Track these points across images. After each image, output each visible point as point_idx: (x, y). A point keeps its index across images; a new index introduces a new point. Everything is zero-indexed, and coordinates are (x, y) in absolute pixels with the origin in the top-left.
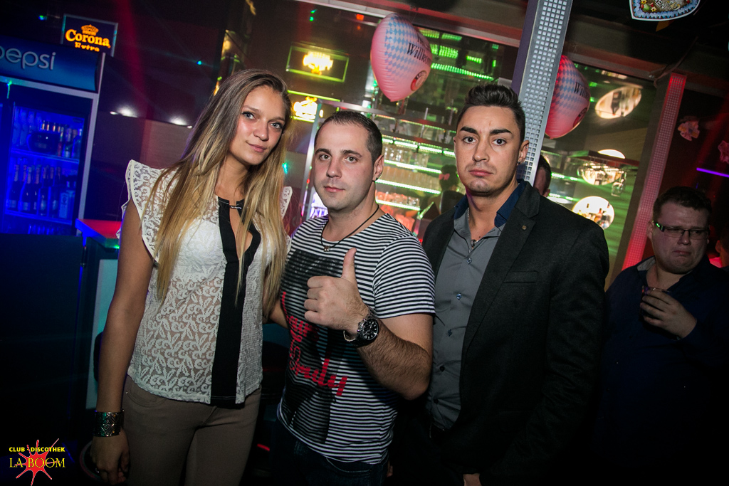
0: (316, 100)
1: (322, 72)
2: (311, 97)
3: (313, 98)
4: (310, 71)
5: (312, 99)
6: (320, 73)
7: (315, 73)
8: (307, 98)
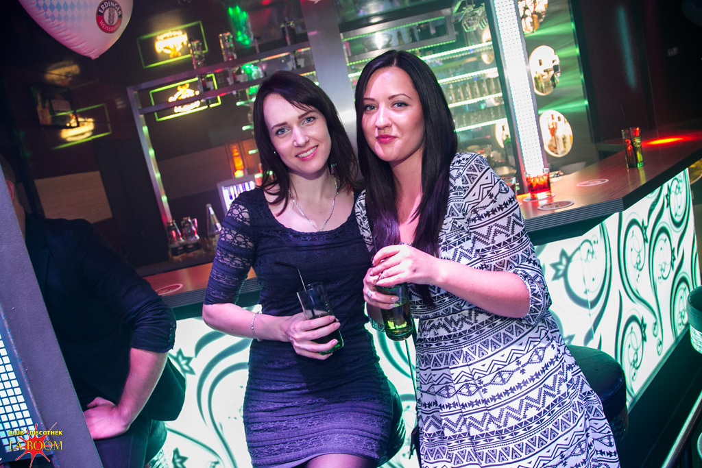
0: (188, 85)
1: (180, 51)
2: (182, 86)
3: (184, 85)
4: (167, 57)
5: (184, 88)
6: (180, 54)
7: (175, 57)
8: (179, 88)
